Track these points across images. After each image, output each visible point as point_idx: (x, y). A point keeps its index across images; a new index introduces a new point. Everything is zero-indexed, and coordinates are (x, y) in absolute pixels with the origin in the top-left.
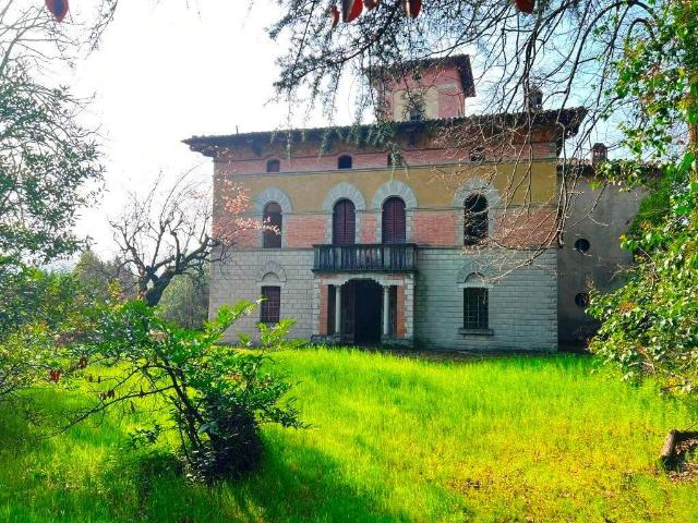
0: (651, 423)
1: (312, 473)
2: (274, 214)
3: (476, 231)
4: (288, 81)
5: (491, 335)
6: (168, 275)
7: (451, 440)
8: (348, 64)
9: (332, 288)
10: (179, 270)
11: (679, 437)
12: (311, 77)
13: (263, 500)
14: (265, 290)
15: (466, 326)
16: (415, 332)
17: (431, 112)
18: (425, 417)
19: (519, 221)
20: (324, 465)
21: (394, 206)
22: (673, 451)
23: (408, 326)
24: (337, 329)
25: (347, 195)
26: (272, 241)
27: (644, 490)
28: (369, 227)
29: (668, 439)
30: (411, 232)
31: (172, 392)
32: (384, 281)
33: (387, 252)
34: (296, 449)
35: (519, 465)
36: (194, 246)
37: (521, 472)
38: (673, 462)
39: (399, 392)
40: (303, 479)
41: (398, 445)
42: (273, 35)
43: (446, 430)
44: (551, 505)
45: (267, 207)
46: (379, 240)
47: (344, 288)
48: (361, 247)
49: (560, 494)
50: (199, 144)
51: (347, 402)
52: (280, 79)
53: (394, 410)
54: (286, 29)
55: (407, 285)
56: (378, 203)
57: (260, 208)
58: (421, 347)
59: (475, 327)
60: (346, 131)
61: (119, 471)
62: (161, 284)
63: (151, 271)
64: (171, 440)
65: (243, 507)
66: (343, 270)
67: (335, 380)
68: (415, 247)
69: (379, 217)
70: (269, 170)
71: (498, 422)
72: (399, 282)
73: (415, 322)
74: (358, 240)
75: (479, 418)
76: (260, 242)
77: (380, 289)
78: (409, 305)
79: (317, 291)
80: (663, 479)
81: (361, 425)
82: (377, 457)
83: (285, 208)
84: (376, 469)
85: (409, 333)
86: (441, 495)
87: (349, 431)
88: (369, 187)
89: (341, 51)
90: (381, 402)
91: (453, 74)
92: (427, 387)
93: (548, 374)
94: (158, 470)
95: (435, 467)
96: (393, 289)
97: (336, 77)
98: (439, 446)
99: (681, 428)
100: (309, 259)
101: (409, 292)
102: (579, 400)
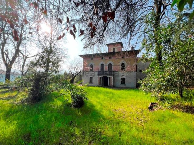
0: (148, 101)
1: (91, 107)
2: (92, 66)
3: (123, 68)
4: (86, 47)
5: (125, 85)
6: (76, 75)
7: (114, 103)
8: (95, 44)
9: (100, 78)
10: (77, 75)
11: (152, 104)
12: (89, 47)
13: (82, 111)
14: (90, 78)
15: (121, 84)
16: (113, 85)
17: (116, 51)
18: (111, 99)
19: (129, 67)
20: (93, 106)
21: (110, 65)
22: (151, 106)
23: (112, 84)
24: (101, 84)
25: (103, 63)
26: (92, 70)
27: (145, 113)
28: (106, 68)
29: (150, 104)
30: (113, 69)
31: (70, 94)
32: (108, 76)
33: (109, 72)
34: (89, 103)
35: (125, 107)
36: (80, 71)
37: (125, 108)
38: (151, 108)
39: (108, 94)
40: (89, 108)
41: (105, 103)
42: (82, 40)
43: (114, 101)
44: (128, 114)
45: (91, 65)
46: (108, 70)
47: (102, 78)
48: (105, 71)
49: (130, 112)
50: (81, 56)
51: (99, 96)
52: (84, 47)
53: (106, 97)
54: (84, 39)
55: (112, 77)
56: (108, 64)
57: (90, 65)
58: (114, 87)
59: (123, 84)
60: (95, 54)
61: (62, 106)
62: (75, 77)
63: (73, 75)
64: (71, 101)
65: (79, 112)
66: (102, 75)
67: (98, 92)
68: (113, 71)
69: (108, 67)
70: (91, 59)
71: (123, 100)
72: (111, 77)
73: (113, 83)
74: (104, 70)
75: (120, 99)
76: (90, 70)
77: (108, 78)
78: (112, 80)
79: (98, 78)
80: (148, 111)
81: (100, 100)
82: (102, 105)
83: (93, 65)
84: (101, 107)
85: (112, 85)
86: (110, 112)
87: (99, 101)
88: (106, 62)
89: (94, 42)
90: (104, 96)
91: (120, 45)
92: (112, 94)
93: (132, 92)
94: (68, 106)
95: (111, 107)
96: (110, 78)
97: (94, 46)
98: (112, 104)
99: (153, 102)
100: (97, 73)
101: (112, 78)
102: (137, 97)
